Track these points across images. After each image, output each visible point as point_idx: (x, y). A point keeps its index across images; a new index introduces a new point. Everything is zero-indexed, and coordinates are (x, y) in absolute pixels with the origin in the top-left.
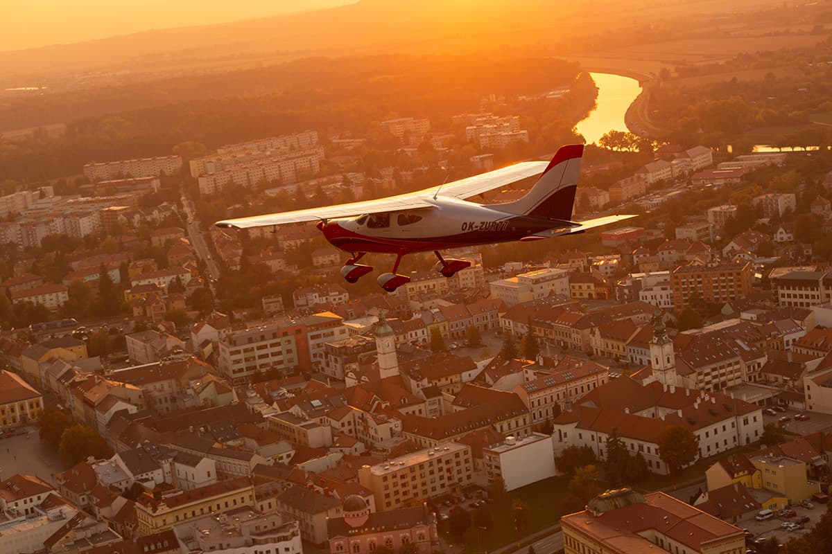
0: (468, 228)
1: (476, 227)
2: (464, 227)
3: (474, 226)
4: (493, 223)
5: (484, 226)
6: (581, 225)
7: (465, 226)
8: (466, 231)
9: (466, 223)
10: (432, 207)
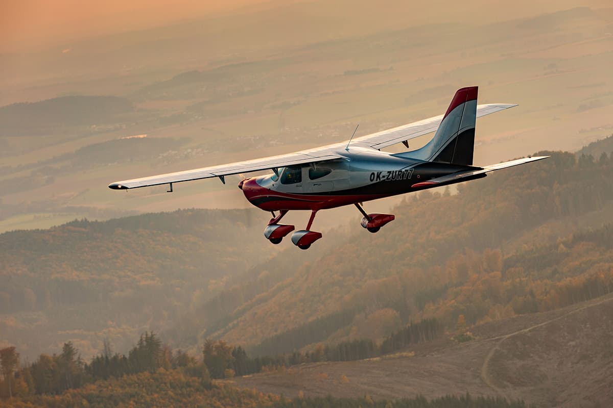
0: (375, 179)
1: (384, 177)
2: (372, 178)
3: (381, 176)
4: (399, 171)
5: (391, 175)
6: (483, 169)
7: (373, 176)
8: (375, 182)
9: (373, 174)
10: (341, 158)
